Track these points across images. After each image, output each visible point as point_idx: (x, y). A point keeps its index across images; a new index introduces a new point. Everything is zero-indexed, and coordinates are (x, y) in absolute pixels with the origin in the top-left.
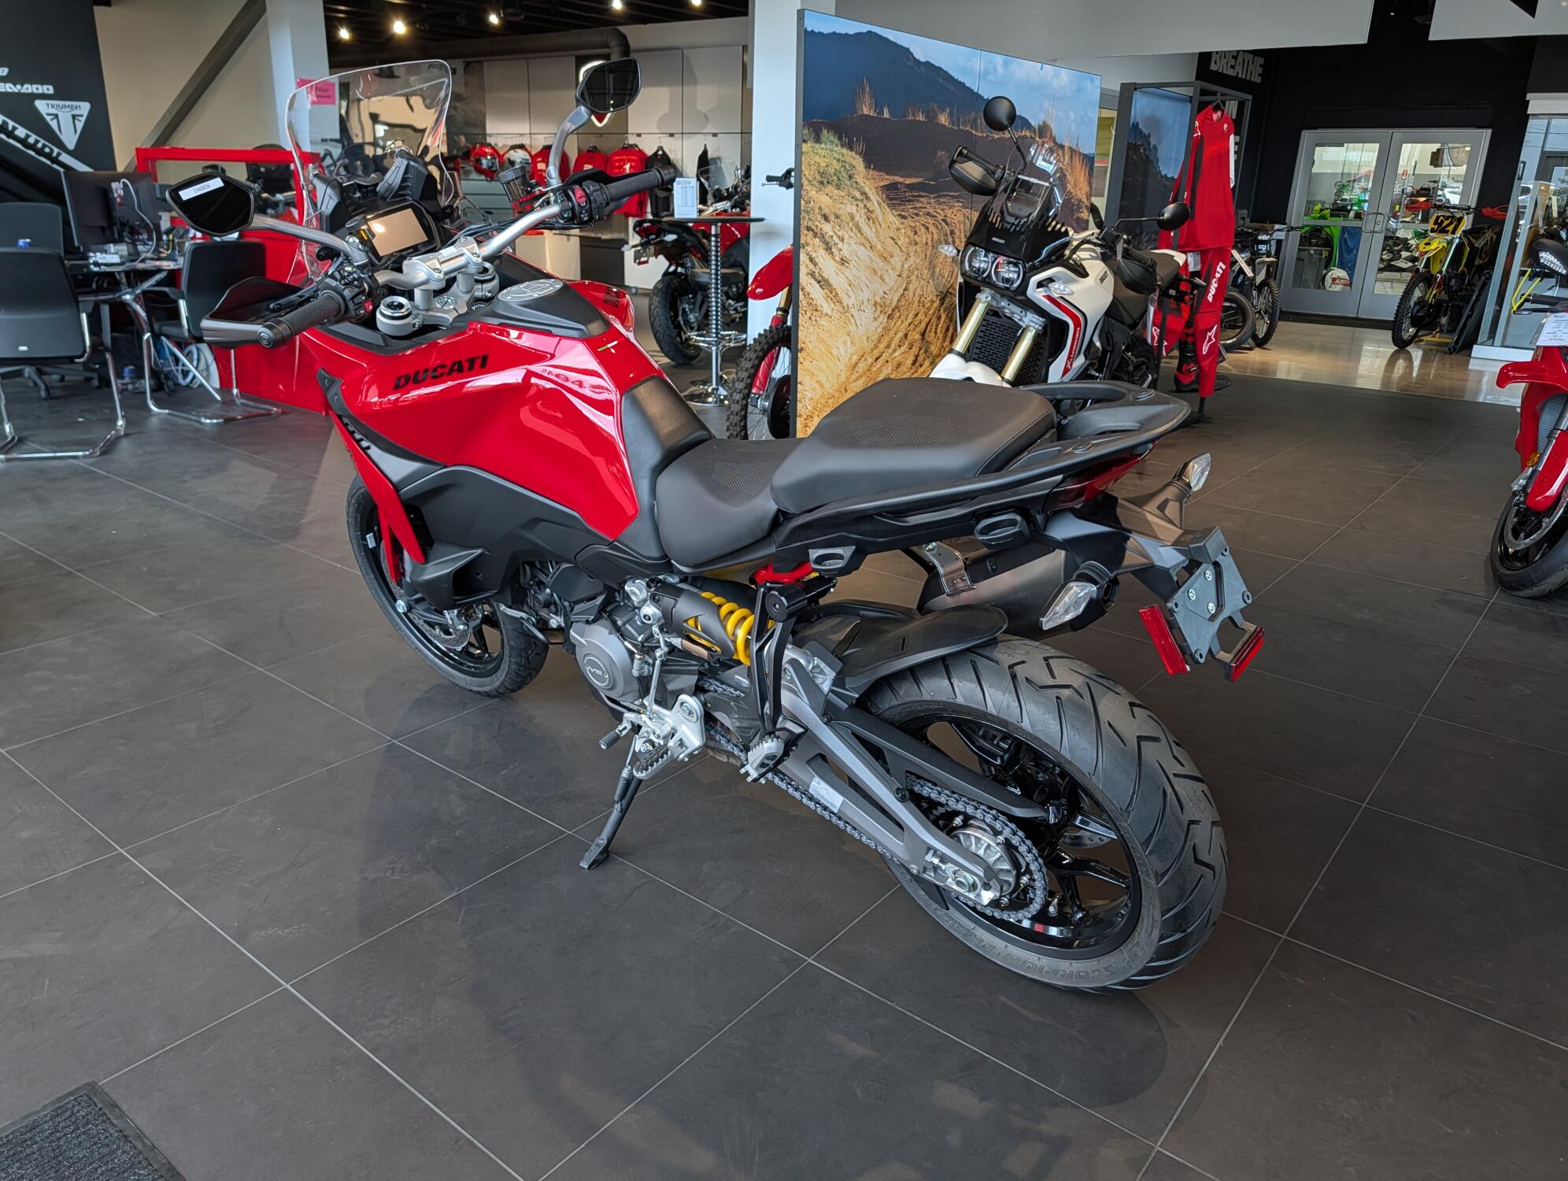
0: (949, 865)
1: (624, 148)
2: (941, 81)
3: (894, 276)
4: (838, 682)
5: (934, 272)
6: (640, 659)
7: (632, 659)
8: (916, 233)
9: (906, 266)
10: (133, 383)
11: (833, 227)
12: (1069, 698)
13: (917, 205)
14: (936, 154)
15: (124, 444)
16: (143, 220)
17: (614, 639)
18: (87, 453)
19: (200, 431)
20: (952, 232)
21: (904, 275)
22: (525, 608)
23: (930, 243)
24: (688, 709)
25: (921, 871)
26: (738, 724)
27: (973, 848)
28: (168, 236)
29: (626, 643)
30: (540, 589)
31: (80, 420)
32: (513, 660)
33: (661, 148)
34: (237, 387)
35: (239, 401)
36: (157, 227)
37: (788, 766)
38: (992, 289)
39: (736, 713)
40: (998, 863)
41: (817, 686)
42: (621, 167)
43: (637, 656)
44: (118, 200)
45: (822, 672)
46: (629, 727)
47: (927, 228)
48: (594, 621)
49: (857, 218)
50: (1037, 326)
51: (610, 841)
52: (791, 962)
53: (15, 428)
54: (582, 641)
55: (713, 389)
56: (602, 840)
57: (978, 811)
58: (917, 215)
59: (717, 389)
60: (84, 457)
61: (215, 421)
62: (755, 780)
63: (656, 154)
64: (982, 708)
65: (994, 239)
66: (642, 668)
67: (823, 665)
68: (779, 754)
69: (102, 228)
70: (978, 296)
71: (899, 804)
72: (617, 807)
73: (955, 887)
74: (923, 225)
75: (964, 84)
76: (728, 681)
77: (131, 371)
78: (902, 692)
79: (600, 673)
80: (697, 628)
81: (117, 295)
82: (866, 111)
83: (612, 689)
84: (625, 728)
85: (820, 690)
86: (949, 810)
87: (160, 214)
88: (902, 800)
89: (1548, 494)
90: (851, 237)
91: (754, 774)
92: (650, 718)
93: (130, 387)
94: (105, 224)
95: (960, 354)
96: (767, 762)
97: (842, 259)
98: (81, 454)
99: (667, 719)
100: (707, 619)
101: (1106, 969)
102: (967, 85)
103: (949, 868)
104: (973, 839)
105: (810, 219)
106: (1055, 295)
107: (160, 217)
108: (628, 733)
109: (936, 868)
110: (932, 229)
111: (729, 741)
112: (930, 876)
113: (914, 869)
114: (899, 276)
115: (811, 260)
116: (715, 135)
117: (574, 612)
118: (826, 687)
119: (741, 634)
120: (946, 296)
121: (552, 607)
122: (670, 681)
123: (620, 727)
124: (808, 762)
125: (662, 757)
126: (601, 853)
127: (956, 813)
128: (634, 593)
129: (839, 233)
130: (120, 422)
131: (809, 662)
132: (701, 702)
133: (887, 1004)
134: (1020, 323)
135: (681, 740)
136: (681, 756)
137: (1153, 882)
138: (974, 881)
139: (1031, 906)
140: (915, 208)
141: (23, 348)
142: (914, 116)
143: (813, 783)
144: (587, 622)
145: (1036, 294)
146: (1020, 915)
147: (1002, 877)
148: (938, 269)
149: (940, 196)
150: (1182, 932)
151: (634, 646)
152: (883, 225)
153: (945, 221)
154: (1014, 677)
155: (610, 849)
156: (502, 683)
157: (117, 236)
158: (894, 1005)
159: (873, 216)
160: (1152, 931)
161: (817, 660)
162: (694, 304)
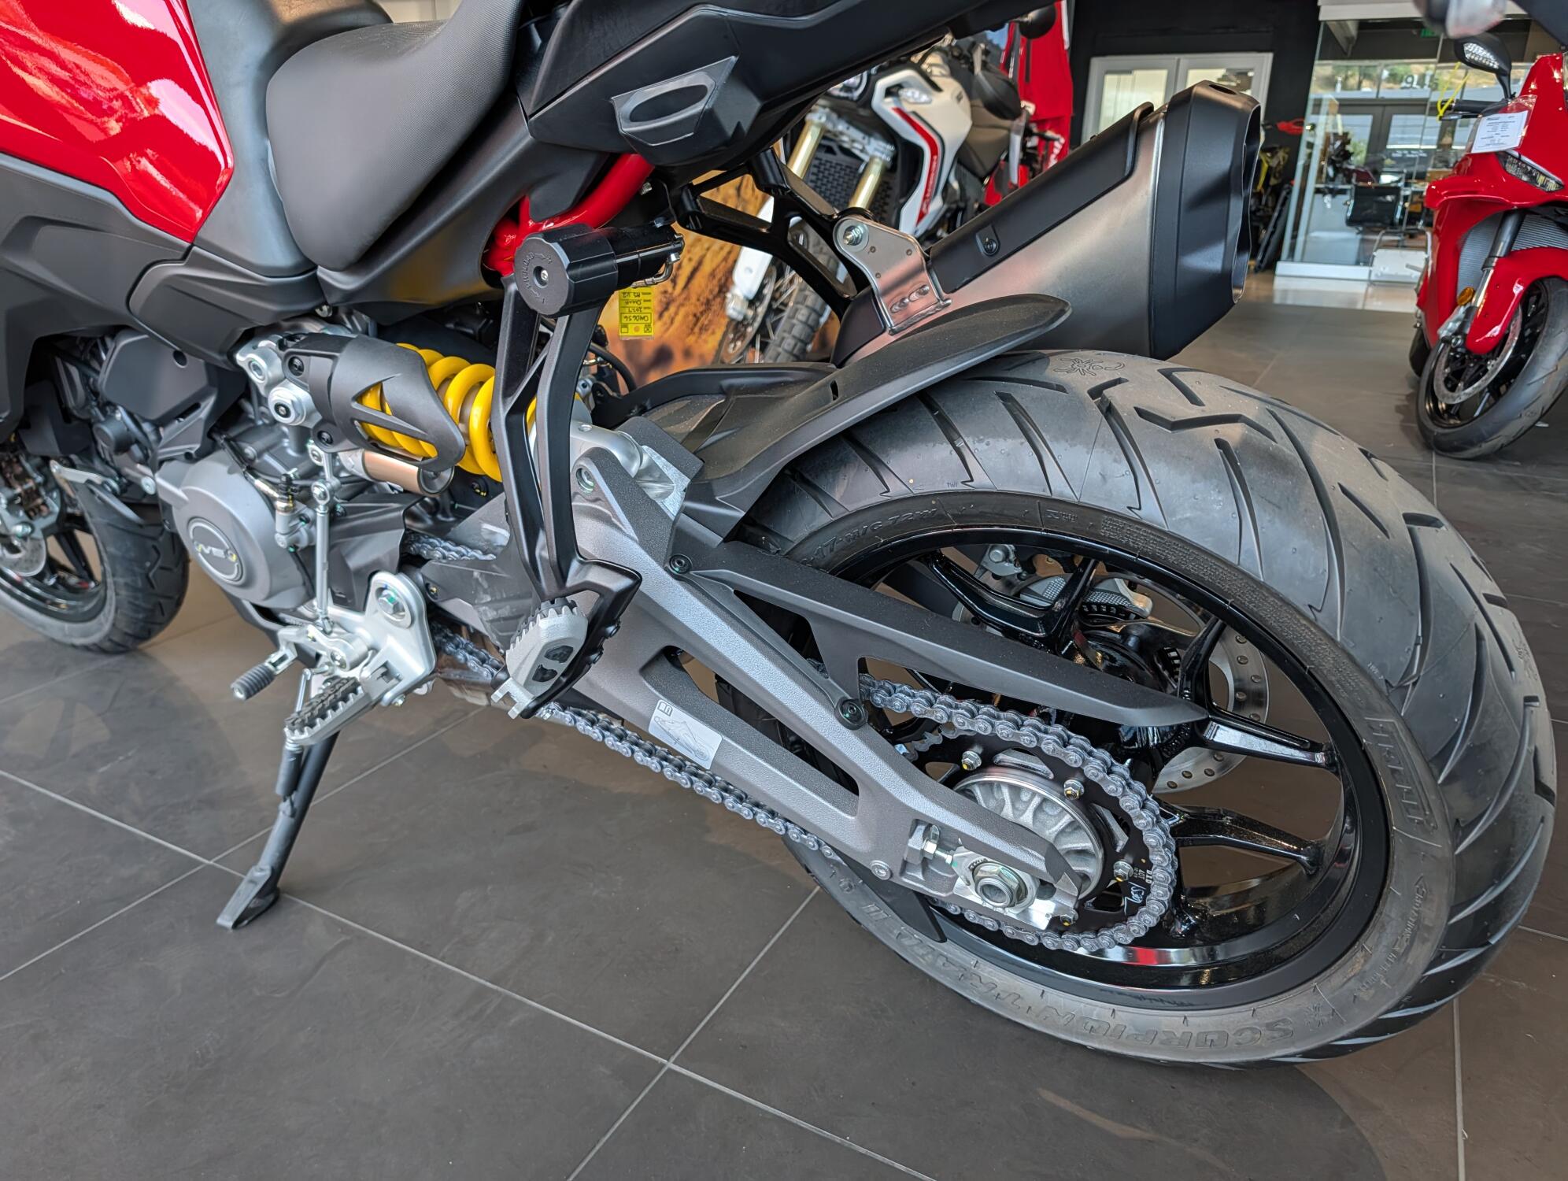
0: (962, 852)
4: (698, 490)
6: (286, 510)
7: (273, 509)
12: (1245, 443)
17: (238, 480)
22: (97, 464)
24: (391, 599)
25: (897, 870)
26: (491, 614)
27: (1008, 812)
29: (258, 482)
30: (104, 413)
32: (121, 580)
37: (597, 681)
39: (485, 592)
40: (1063, 839)
41: (653, 503)
43: (280, 505)
45: (663, 479)
46: (292, 655)
48: (202, 454)
50: (884, 157)
51: (277, 872)
52: (636, 1073)
54: (179, 492)
56: (261, 872)
57: (1025, 730)
62: (529, 713)
64: (1039, 490)
66: (293, 530)
67: (661, 462)
68: (578, 644)
70: (810, 116)
71: (848, 733)
72: (285, 807)
73: (975, 898)
76: (470, 541)
78: (838, 494)
79: (218, 552)
80: (383, 410)
83: (247, 584)
84: (283, 659)
85: (662, 513)
86: (951, 736)
88: (853, 724)
89: (1488, 335)
91: (524, 699)
92: (324, 632)
96: (550, 665)
99: (359, 631)
100: (404, 391)
101: (1270, 1026)
103: (963, 858)
104: (1006, 791)
106: (908, 108)
108: (290, 666)
109: (926, 862)
111: (483, 661)
112: (915, 880)
113: (881, 868)
117: (163, 442)
118: (672, 504)
119: (477, 413)
121: (135, 449)
122: (355, 549)
123: (274, 658)
124: (644, 670)
125: (345, 699)
126: (260, 894)
127: (965, 742)
128: (256, 368)
131: (631, 457)
132: (417, 584)
133: (833, 1142)
134: (862, 156)
135: (385, 665)
136: (388, 696)
137: (1439, 844)
138: (1021, 882)
139: (1134, 920)
143: (657, 713)
144: (188, 457)
145: (884, 106)
146: (1104, 939)
147: (1078, 867)
150: (1482, 946)
151: (274, 485)
154: (1109, 411)
155: (279, 884)
156: (114, 625)
158: (847, 1142)
160: (1408, 949)
161: (649, 454)
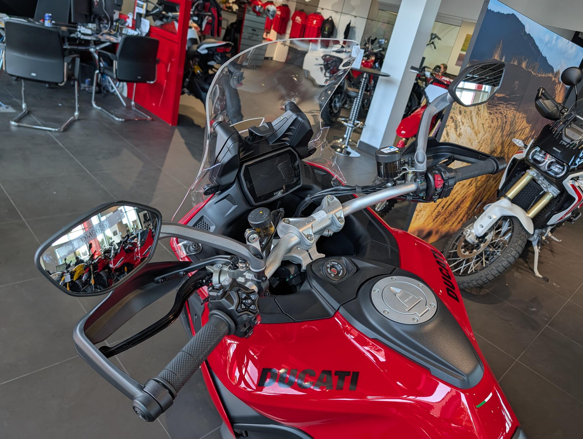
1: (315, 13)
2: (530, 45)
3: (477, 141)
5: (492, 141)
8: (492, 122)
9: (483, 138)
10: (89, 88)
11: (462, 117)
13: (498, 108)
14: (514, 82)
15: (77, 125)
16: (106, 15)
18: (57, 130)
19: (112, 123)
20: (506, 122)
21: (481, 143)
23: (496, 127)
28: (116, 23)
31: (60, 105)
33: (331, 17)
34: (135, 101)
35: (134, 108)
36: (112, 18)
38: (538, 171)
42: (312, 21)
44: (96, 3)
47: (498, 120)
49: (473, 113)
50: (554, 193)
53: (27, 106)
55: (345, 147)
58: (496, 113)
59: (347, 147)
60: (55, 131)
61: (120, 120)
63: (328, 19)
65: (554, 148)
69: (86, 16)
70: (528, 171)
74: (497, 118)
75: (538, 47)
77: (89, 82)
81: (88, 48)
82: (496, 58)
87: (115, 11)
90: (467, 123)
93: (87, 89)
94: (88, 14)
95: (509, 199)
97: (460, 134)
98: (53, 130)
102: (539, 48)
105: (454, 113)
106: (577, 185)
107: (114, 13)
110: (499, 120)
114: (479, 143)
115: (447, 134)
116: (355, 17)
120: (492, 153)
129: (463, 121)
130: (76, 113)
134: (544, 189)
140: (497, 109)
141: (34, 74)
142: (513, 62)
145: (567, 183)
148: (494, 140)
149: (508, 104)
152: (482, 117)
153: (505, 116)
157: (92, 20)
159: (479, 112)
162: (340, 99)
